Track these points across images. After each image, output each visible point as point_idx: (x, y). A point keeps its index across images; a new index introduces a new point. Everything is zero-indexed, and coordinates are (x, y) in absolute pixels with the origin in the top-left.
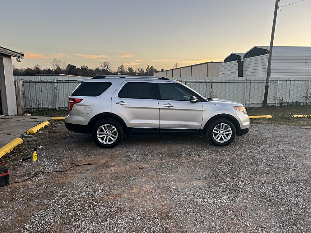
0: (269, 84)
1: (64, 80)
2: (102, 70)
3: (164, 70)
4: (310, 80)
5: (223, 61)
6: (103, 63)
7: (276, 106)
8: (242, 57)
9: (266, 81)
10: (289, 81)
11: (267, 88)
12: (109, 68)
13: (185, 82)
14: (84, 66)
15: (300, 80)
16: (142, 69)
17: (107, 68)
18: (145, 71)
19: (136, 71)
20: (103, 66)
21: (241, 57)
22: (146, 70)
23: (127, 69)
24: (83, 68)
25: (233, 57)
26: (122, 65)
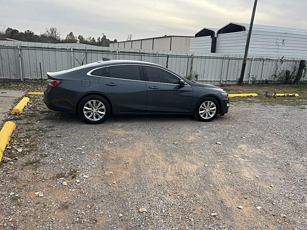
0: (247, 62)
1: (29, 46)
2: (49, 37)
3: (118, 41)
4: (279, 59)
5: (194, 36)
6: (49, 29)
7: (249, 83)
8: (216, 33)
9: (244, 58)
10: (262, 60)
11: (244, 65)
12: (57, 35)
13: (167, 56)
14: (28, 31)
15: (271, 59)
16: (93, 38)
17: (54, 34)
18: (96, 41)
19: (87, 40)
20: (50, 32)
21: (214, 32)
22: (98, 39)
23: (77, 37)
24: (27, 33)
25: (205, 33)
26: (72, 33)
